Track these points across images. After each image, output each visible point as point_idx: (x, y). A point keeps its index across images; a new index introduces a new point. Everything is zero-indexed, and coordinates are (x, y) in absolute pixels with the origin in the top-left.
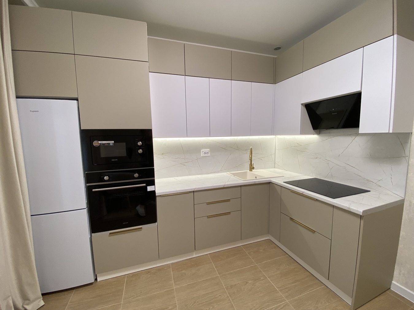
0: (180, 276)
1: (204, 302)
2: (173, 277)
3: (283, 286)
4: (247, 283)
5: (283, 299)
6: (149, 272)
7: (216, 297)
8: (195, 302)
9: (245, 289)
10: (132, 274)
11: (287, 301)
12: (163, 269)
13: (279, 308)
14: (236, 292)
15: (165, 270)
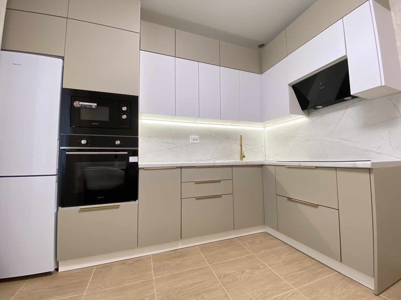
0: (162, 266)
1: (190, 293)
2: (154, 267)
3: (288, 273)
4: (243, 272)
5: (289, 287)
6: (124, 263)
7: (206, 286)
8: (179, 293)
9: (242, 278)
10: (103, 265)
11: (295, 289)
12: (141, 260)
13: (287, 297)
14: (231, 281)
15: (144, 261)
